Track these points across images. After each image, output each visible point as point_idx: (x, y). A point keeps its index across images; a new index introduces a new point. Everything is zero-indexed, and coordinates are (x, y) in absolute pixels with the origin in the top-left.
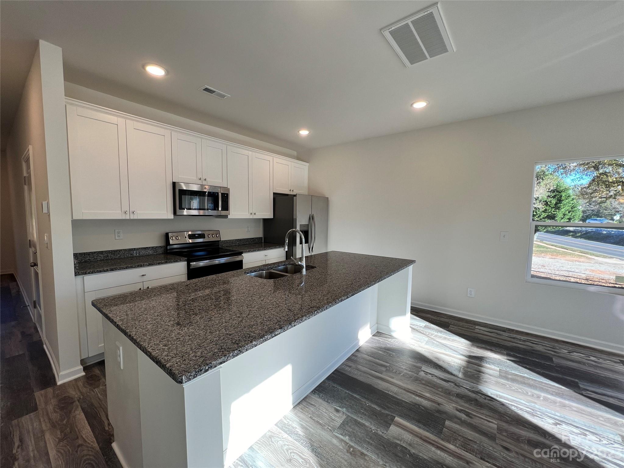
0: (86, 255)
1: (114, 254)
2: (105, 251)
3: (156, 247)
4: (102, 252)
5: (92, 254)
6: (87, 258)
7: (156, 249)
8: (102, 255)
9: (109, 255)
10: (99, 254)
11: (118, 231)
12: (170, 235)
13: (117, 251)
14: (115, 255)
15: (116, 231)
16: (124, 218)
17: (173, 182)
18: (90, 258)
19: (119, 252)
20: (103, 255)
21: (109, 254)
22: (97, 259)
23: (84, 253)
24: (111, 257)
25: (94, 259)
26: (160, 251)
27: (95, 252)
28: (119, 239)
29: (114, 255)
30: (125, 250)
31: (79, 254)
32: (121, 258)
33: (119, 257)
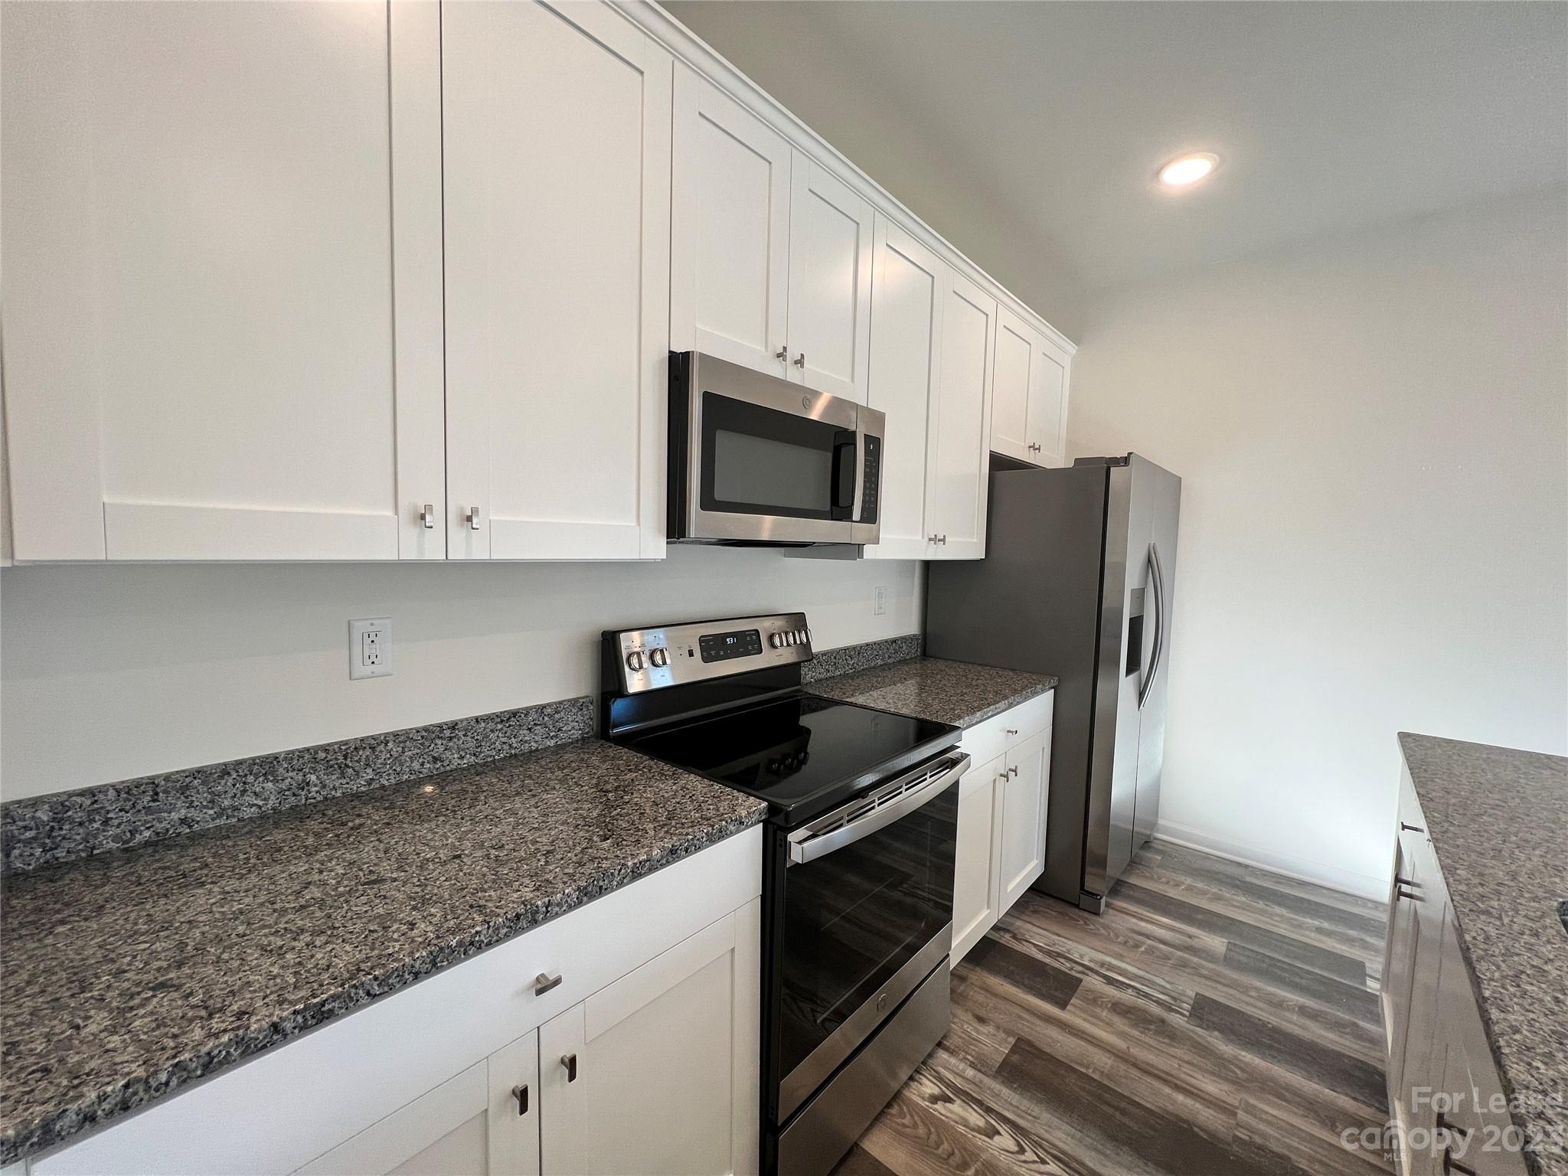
0: (166, 792)
1: (342, 769)
2: (290, 756)
3: (558, 706)
4: (267, 766)
5: (204, 783)
6: (175, 816)
7: (557, 716)
8: (270, 784)
9: (313, 778)
10: (250, 779)
11: (371, 629)
12: (631, 642)
13: (362, 744)
14: (350, 771)
15: (360, 627)
16: (410, 554)
17: (673, 356)
18: (193, 813)
19: (368, 752)
20: (275, 781)
21: (314, 770)
22: (236, 809)
23: (152, 782)
24: (324, 786)
25: (219, 815)
26: (574, 727)
27: (224, 770)
28: (373, 676)
29: (343, 775)
30: (401, 738)
31: (112, 793)
32: (383, 787)
33: (370, 782)
